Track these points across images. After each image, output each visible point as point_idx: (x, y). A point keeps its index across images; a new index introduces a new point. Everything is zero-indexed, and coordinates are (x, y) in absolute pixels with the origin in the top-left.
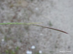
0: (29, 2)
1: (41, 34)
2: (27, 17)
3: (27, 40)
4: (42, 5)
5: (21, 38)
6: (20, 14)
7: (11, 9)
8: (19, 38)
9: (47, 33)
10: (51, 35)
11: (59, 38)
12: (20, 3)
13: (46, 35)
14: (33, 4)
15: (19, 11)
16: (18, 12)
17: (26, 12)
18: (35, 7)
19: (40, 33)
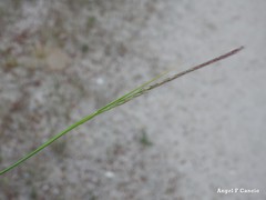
0: (73, 56)
1: (109, 174)
2: (61, 109)
3: (56, 191)
4: (118, 70)
5: (37, 184)
6: (39, 96)
7: (9, 77)
8: (29, 183)
9: (132, 173)
10: (144, 179)
11: (171, 191)
12: (41, 56)
13: (127, 179)
14: (86, 63)
15: (37, 84)
16: (31, 89)
17: (61, 91)
18: (96, 75)
19: (105, 169)
